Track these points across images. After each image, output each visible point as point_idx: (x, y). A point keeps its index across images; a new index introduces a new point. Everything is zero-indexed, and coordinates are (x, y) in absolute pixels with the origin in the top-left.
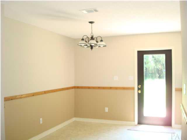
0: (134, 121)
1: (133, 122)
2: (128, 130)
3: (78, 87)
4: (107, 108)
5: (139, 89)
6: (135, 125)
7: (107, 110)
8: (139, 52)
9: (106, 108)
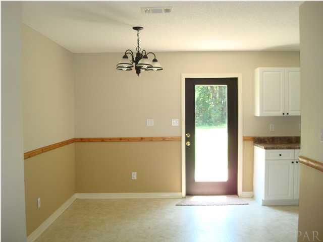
0: (181, 191)
1: (181, 193)
2: (177, 205)
3: (82, 140)
4: (136, 173)
5: (187, 140)
6: (183, 198)
7: (135, 176)
8: (187, 80)
9: (133, 173)
